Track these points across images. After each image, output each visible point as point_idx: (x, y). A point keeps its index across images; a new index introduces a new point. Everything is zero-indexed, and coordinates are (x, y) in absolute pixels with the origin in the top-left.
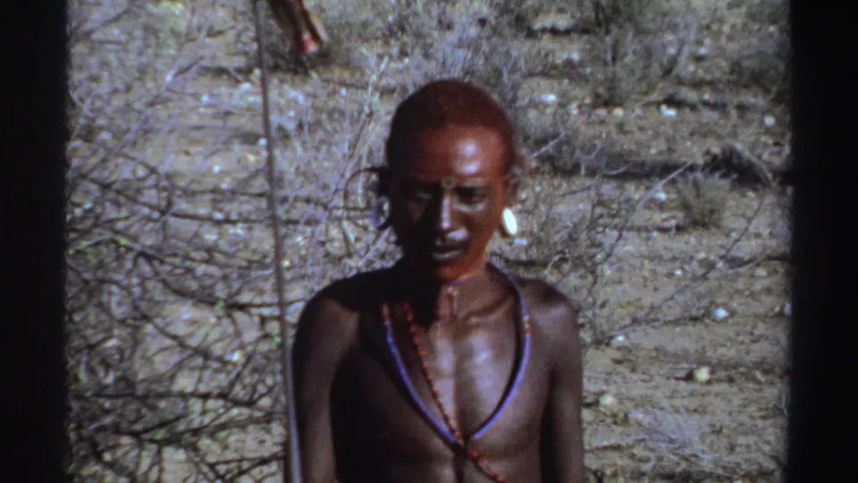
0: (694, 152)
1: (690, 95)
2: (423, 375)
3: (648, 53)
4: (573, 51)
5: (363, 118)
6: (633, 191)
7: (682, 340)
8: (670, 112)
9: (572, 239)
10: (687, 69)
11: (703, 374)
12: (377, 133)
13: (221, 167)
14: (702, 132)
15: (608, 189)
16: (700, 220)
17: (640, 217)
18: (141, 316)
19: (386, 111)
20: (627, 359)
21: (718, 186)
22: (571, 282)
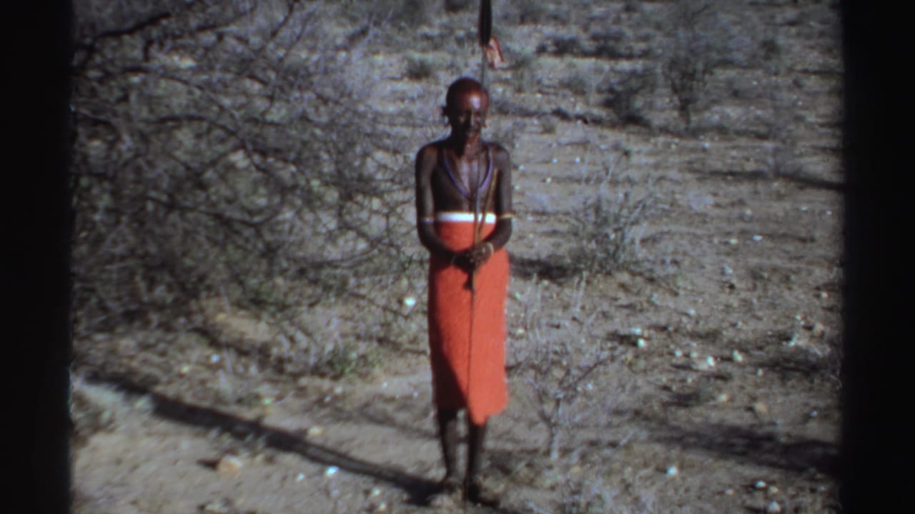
0: (547, 108)
1: (547, 90)
2: (458, 175)
3: (533, 77)
4: (508, 75)
5: (438, 95)
6: (527, 121)
7: (542, 169)
8: (539, 96)
9: (506, 135)
10: (546, 82)
11: (549, 180)
12: (442, 100)
13: (391, 108)
14: (549, 102)
15: (519, 119)
16: (549, 130)
17: (529, 128)
18: (366, 155)
19: (445, 92)
20: (523, 174)
21: (555, 120)
22: (507, 147)
